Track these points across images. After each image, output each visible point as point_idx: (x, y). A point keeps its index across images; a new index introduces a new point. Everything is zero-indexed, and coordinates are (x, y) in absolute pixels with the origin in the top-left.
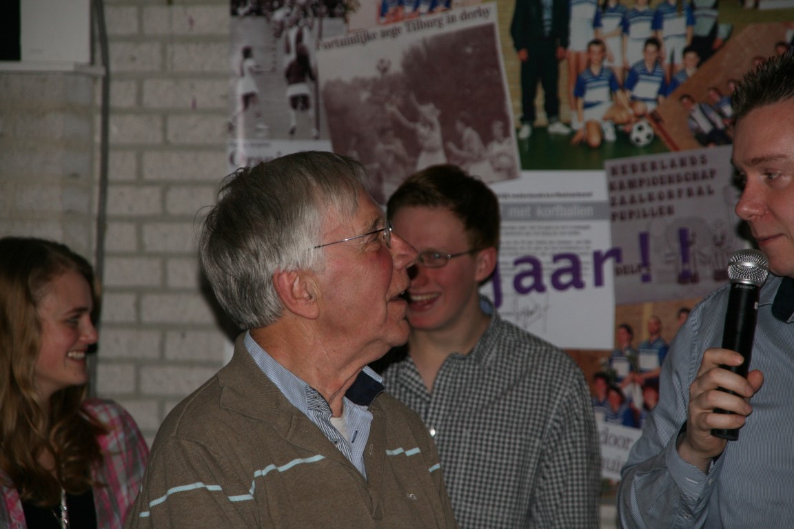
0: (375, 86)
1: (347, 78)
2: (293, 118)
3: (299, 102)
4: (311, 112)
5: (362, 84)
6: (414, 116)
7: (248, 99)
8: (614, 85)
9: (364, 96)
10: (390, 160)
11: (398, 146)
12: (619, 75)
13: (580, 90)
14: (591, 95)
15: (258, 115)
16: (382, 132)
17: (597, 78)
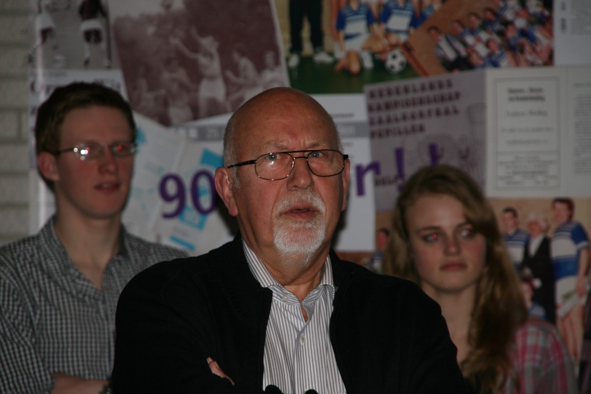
0: (160, 21)
1: (135, 13)
2: (87, 50)
3: (92, 36)
4: (103, 45)
5: (149, 19)
6: (195, 48)
7: (45, 33)
8: (370, 19)
9: (151, 30)
10: (175, 87)
11: (181, 74)
12: (375, 10)
13: (341, 23)
14: (351, 28)
15: (55, 48)
16: (168, 62)
17: (356, 13)
